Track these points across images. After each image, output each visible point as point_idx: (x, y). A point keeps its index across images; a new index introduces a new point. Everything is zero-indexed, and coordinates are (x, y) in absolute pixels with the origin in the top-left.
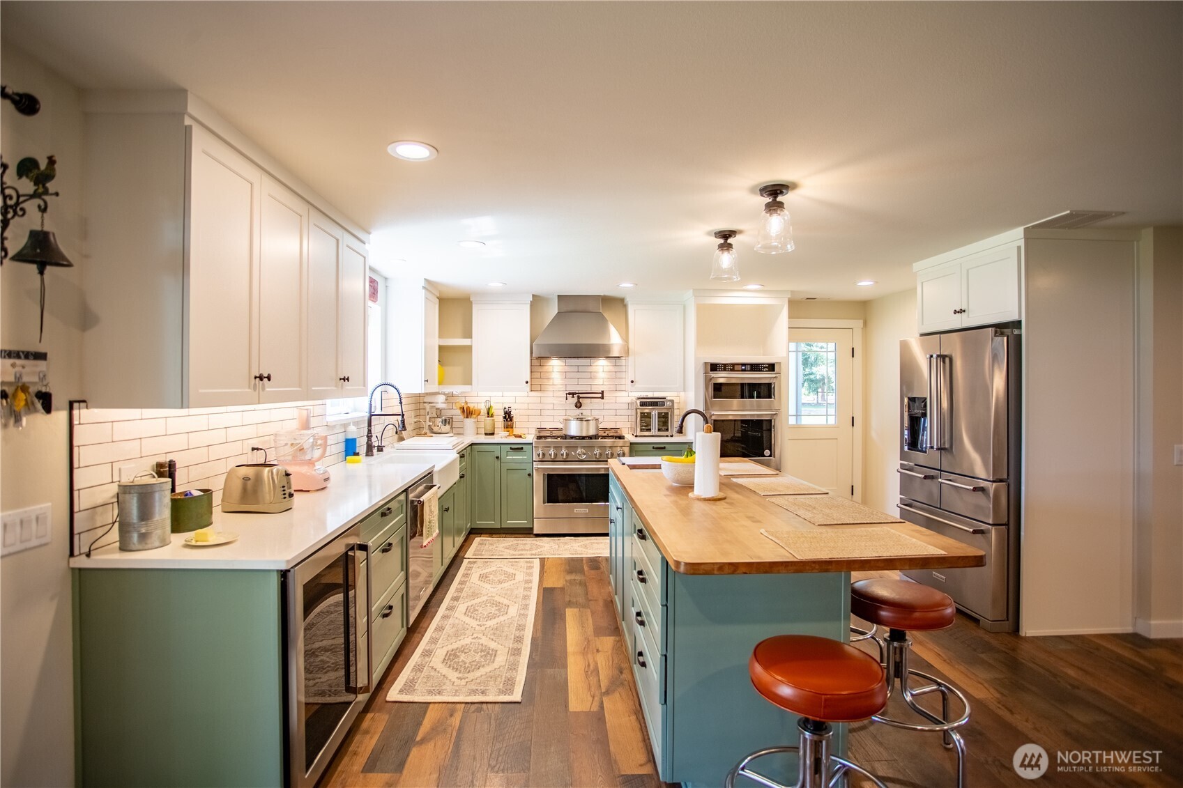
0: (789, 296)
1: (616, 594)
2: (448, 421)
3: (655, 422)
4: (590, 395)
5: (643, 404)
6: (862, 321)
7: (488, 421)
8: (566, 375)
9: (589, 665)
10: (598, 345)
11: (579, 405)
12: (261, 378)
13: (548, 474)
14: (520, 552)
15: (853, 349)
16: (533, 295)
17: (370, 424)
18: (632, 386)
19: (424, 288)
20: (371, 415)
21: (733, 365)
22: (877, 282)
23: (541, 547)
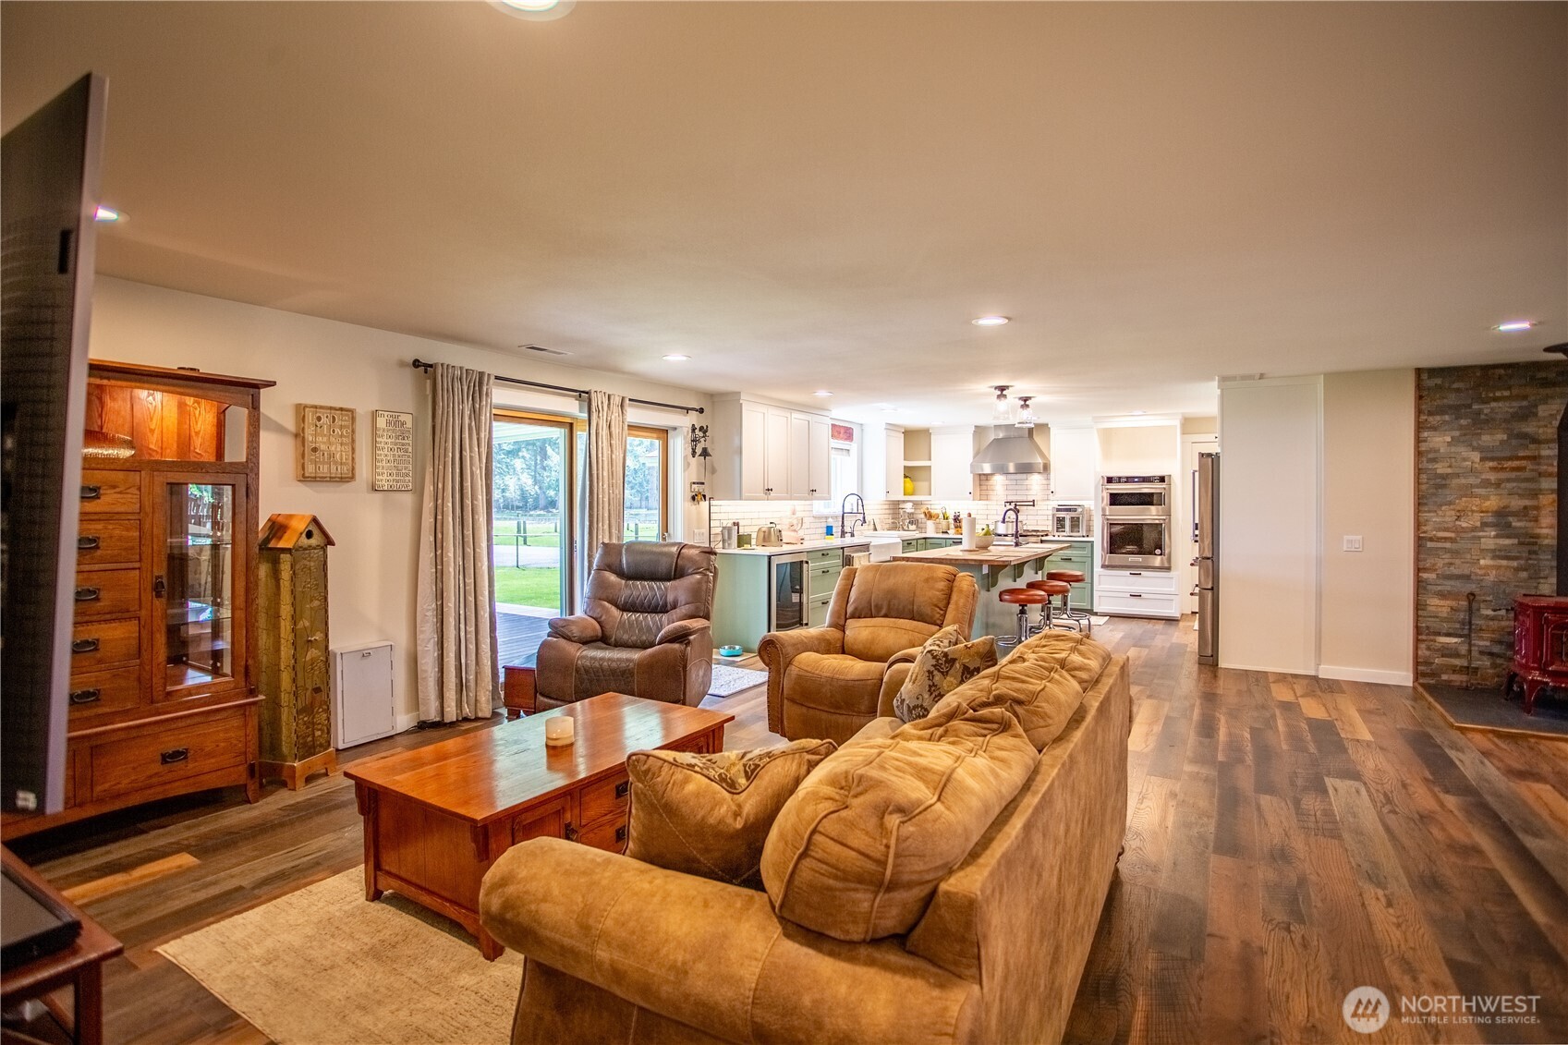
0: (1182, 418)
3: (1068, 523)
4: (1025, 503)
5: (1058, 510)
7: (943, 522)
8: (1006, 487)
10: (1030, 464)
12: (768, 490)
16: (975, 426)
17: (843, 519)
18: (1053, 496)
19: (886, 429)
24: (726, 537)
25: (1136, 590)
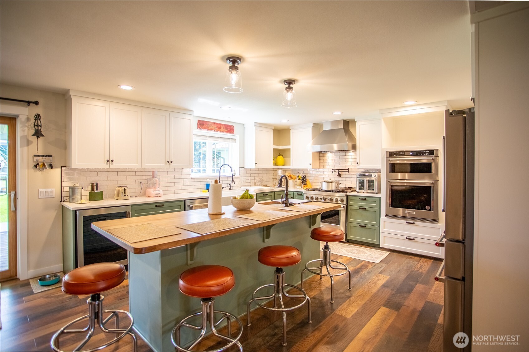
3: (366, 184)
4: (343, 170)
7: (298, 182)
8: (334, 160)
11: (340, 176)
12: (109, 161)
16: (314, 123)
18: (358, 166)
21: (404, 152)
24: (71, 195)
25: (411, 234)
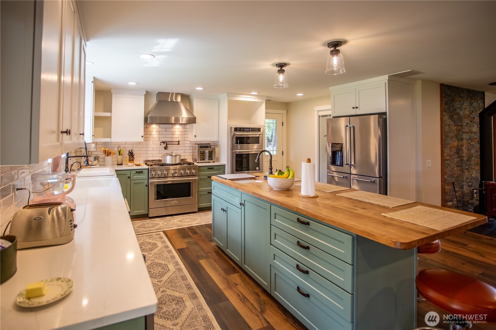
0: (266, 99)
1: (227, 249)
2: (96, 158)
3: (207, 156)
4: (172, 143)
5: (201, 147)
6: (286, 111)
7: (119, 158)
8: (159, 133)
9: (239, 295)
11: (166, 148)
13: (157, 185)
14: (149, 229)
15: (283, 122)
16: (146, 91)
17: (67, 163)
18: (195, 138)
19: (93, 82)
20: (68, 157)
21: (244, 128)
22: (305, 94)
23: (158, 224)
